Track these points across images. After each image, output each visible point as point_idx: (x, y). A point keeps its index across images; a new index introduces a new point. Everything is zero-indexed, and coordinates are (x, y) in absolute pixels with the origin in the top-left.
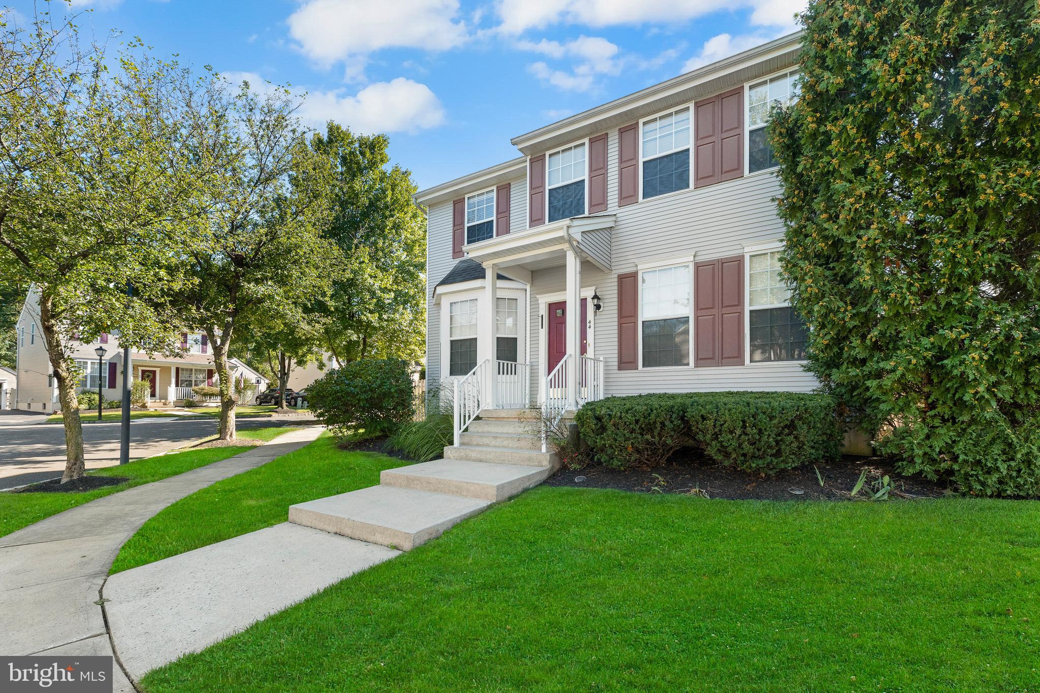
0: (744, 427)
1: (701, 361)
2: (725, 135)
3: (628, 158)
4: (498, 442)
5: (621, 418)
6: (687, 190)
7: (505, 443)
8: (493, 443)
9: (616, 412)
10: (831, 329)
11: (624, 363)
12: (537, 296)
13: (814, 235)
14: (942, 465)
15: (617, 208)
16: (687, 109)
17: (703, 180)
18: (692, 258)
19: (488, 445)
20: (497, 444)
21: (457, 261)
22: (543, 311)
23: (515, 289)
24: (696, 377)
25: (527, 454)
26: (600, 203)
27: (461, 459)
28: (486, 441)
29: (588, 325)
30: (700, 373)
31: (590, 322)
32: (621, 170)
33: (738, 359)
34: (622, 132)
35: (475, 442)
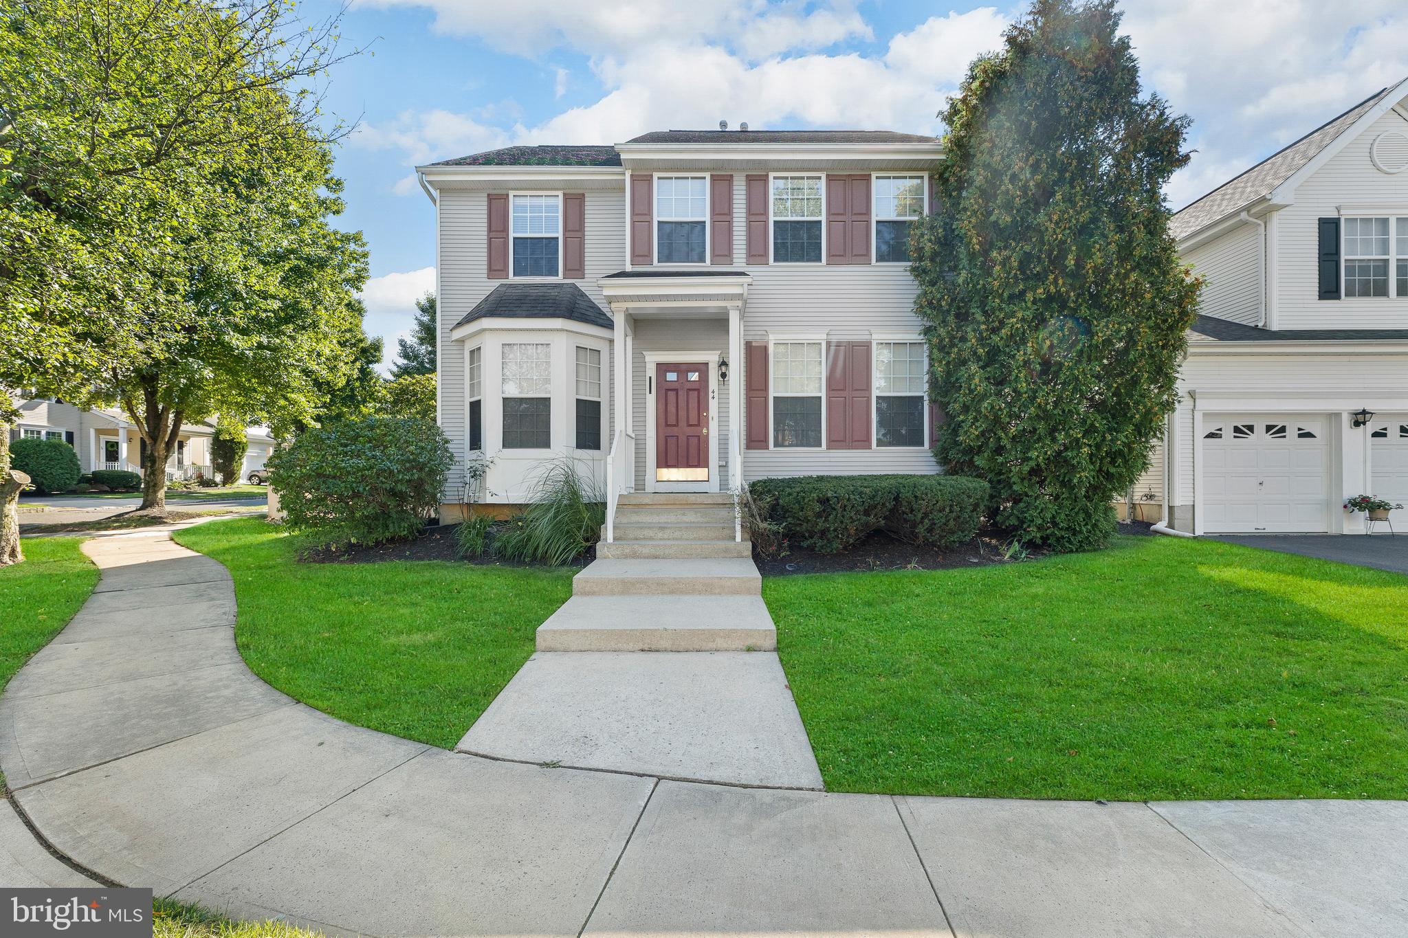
0: (951, 506)
1: (833, 444)
2: (855, 218)
3: (757, 211)
4: (667, 534)
5: (849, 500)
6: (820, 264)
7: (677, 534)
8: (660, 535)
9: (842, 492)
10: (983, 423)
11: (754, 441)
12: (644, 353)
13: (973, 341)
14: (1048, 531)
15: (744, 265)
16: (820, 178)
17: (837, 257)
18: (825, 337)
19: (651, 539)
20: (666, 536)
21: (496, 283)
22: (651, 372)
23: (592, 336)
24: (828, 459)
25: (722, 544)
26: (724, 252)
27: (626, 557)
28: (650, 533)
29: (711, 395)
30: (831, 455)
31: (713, 392)
32: (749, 222)
33: (865, 443)
34: (750, 179)
35: (631, 536)
